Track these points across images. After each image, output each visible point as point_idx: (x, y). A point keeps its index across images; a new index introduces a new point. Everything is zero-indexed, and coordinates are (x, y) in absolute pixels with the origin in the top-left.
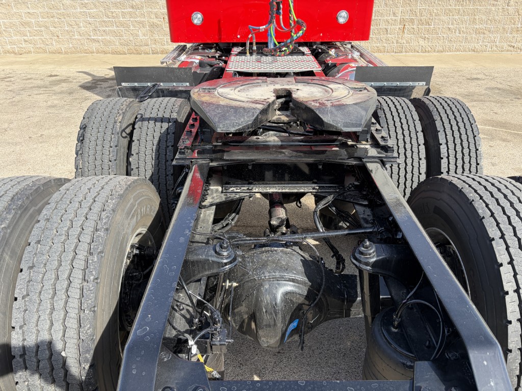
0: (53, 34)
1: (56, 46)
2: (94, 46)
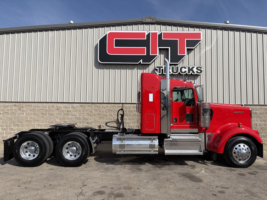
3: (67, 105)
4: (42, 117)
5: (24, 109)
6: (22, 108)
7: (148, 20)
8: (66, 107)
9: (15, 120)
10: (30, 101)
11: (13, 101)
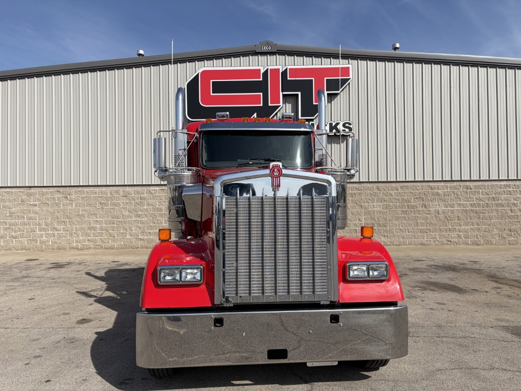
0: (110, 235)
1: (111, 243)
2: (140, 243)
3: (139, 189)
4: (101, 210)
5: (73, 197)
6: (70, 195)
7: (265, 49)
8: (138, 193)
9: (59, 215)
10: (81, 184)
11: (54, 185)
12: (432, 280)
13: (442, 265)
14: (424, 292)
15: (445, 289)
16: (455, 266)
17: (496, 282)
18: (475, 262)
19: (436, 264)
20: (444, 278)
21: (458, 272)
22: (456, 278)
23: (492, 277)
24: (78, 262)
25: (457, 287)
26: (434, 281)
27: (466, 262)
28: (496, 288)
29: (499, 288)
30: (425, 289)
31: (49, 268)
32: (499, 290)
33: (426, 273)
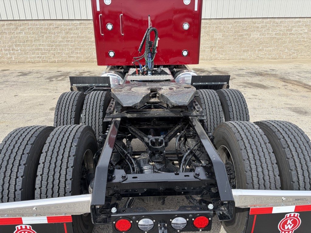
12: (249, 82)
13: (255, 72)
14: (245, 89)
15: (257, 86)
16: (262, 73)
17: (284, 82)
18: (273, 70)
19: (251, 71)
20: (255, 80)
21: (264, 76)
22: (262, 80)
23: (282, 79)
24: (35, 72)
25: (263, 85)
26: (250, 82)
27: (268, 70)
28: (285, 85)
29: (286, 85)
30: (245, 87)
31: (19, 76)
32: (286, 87)
33: (246, 77)
